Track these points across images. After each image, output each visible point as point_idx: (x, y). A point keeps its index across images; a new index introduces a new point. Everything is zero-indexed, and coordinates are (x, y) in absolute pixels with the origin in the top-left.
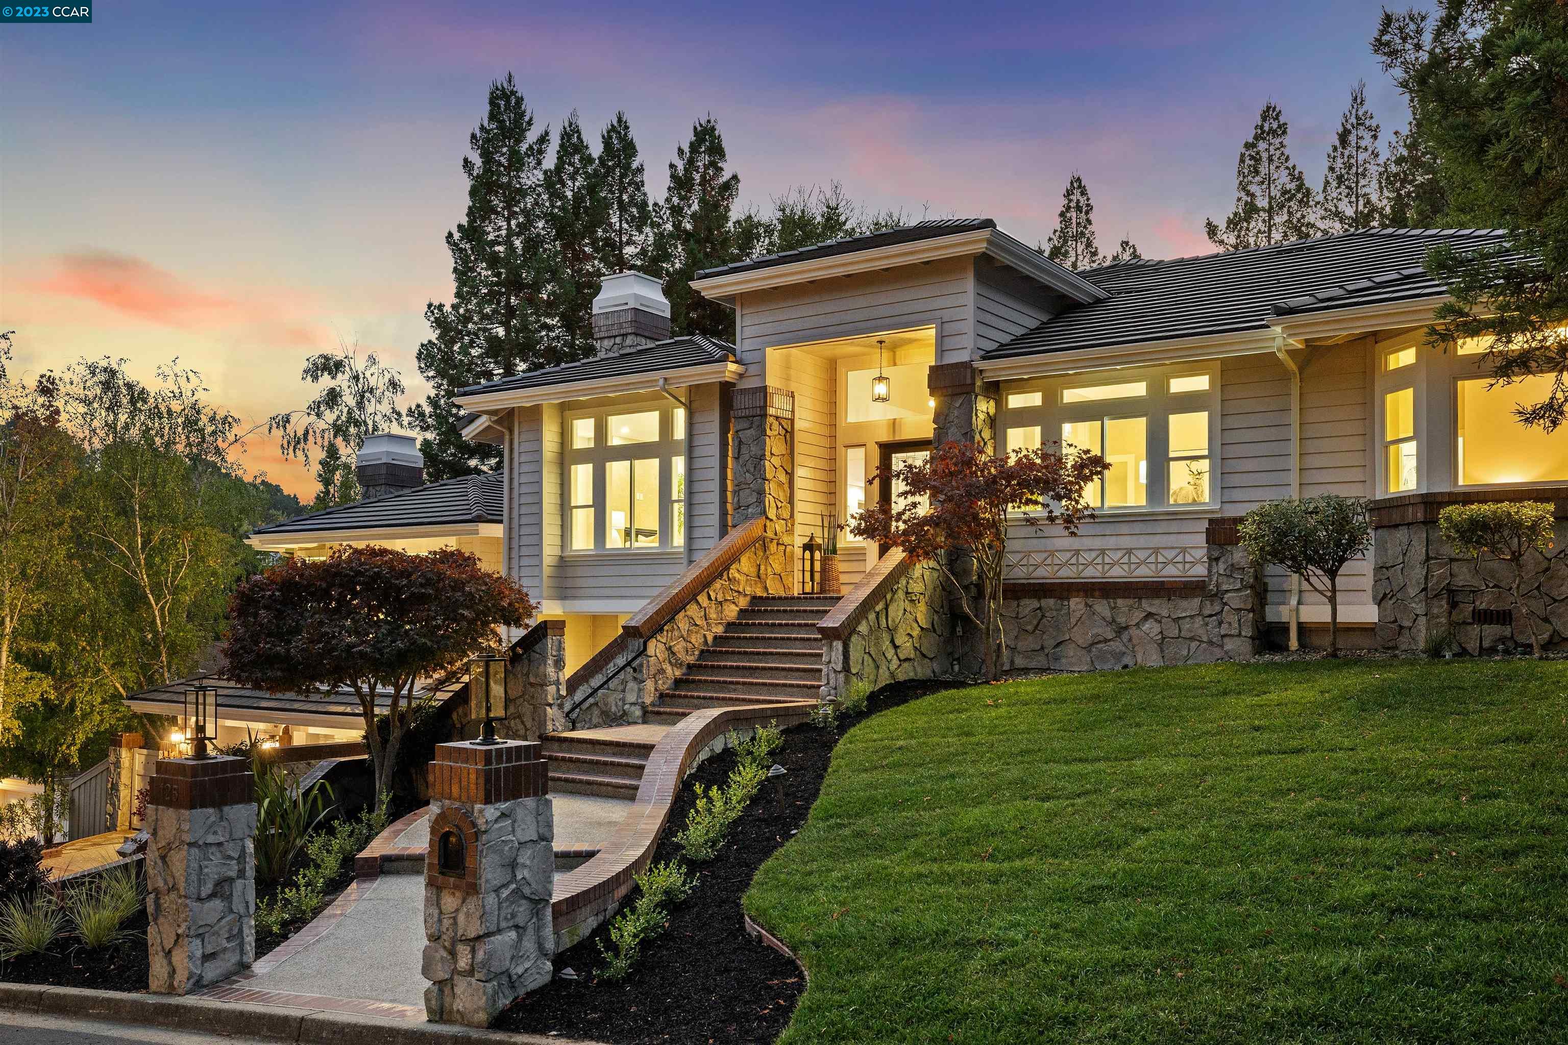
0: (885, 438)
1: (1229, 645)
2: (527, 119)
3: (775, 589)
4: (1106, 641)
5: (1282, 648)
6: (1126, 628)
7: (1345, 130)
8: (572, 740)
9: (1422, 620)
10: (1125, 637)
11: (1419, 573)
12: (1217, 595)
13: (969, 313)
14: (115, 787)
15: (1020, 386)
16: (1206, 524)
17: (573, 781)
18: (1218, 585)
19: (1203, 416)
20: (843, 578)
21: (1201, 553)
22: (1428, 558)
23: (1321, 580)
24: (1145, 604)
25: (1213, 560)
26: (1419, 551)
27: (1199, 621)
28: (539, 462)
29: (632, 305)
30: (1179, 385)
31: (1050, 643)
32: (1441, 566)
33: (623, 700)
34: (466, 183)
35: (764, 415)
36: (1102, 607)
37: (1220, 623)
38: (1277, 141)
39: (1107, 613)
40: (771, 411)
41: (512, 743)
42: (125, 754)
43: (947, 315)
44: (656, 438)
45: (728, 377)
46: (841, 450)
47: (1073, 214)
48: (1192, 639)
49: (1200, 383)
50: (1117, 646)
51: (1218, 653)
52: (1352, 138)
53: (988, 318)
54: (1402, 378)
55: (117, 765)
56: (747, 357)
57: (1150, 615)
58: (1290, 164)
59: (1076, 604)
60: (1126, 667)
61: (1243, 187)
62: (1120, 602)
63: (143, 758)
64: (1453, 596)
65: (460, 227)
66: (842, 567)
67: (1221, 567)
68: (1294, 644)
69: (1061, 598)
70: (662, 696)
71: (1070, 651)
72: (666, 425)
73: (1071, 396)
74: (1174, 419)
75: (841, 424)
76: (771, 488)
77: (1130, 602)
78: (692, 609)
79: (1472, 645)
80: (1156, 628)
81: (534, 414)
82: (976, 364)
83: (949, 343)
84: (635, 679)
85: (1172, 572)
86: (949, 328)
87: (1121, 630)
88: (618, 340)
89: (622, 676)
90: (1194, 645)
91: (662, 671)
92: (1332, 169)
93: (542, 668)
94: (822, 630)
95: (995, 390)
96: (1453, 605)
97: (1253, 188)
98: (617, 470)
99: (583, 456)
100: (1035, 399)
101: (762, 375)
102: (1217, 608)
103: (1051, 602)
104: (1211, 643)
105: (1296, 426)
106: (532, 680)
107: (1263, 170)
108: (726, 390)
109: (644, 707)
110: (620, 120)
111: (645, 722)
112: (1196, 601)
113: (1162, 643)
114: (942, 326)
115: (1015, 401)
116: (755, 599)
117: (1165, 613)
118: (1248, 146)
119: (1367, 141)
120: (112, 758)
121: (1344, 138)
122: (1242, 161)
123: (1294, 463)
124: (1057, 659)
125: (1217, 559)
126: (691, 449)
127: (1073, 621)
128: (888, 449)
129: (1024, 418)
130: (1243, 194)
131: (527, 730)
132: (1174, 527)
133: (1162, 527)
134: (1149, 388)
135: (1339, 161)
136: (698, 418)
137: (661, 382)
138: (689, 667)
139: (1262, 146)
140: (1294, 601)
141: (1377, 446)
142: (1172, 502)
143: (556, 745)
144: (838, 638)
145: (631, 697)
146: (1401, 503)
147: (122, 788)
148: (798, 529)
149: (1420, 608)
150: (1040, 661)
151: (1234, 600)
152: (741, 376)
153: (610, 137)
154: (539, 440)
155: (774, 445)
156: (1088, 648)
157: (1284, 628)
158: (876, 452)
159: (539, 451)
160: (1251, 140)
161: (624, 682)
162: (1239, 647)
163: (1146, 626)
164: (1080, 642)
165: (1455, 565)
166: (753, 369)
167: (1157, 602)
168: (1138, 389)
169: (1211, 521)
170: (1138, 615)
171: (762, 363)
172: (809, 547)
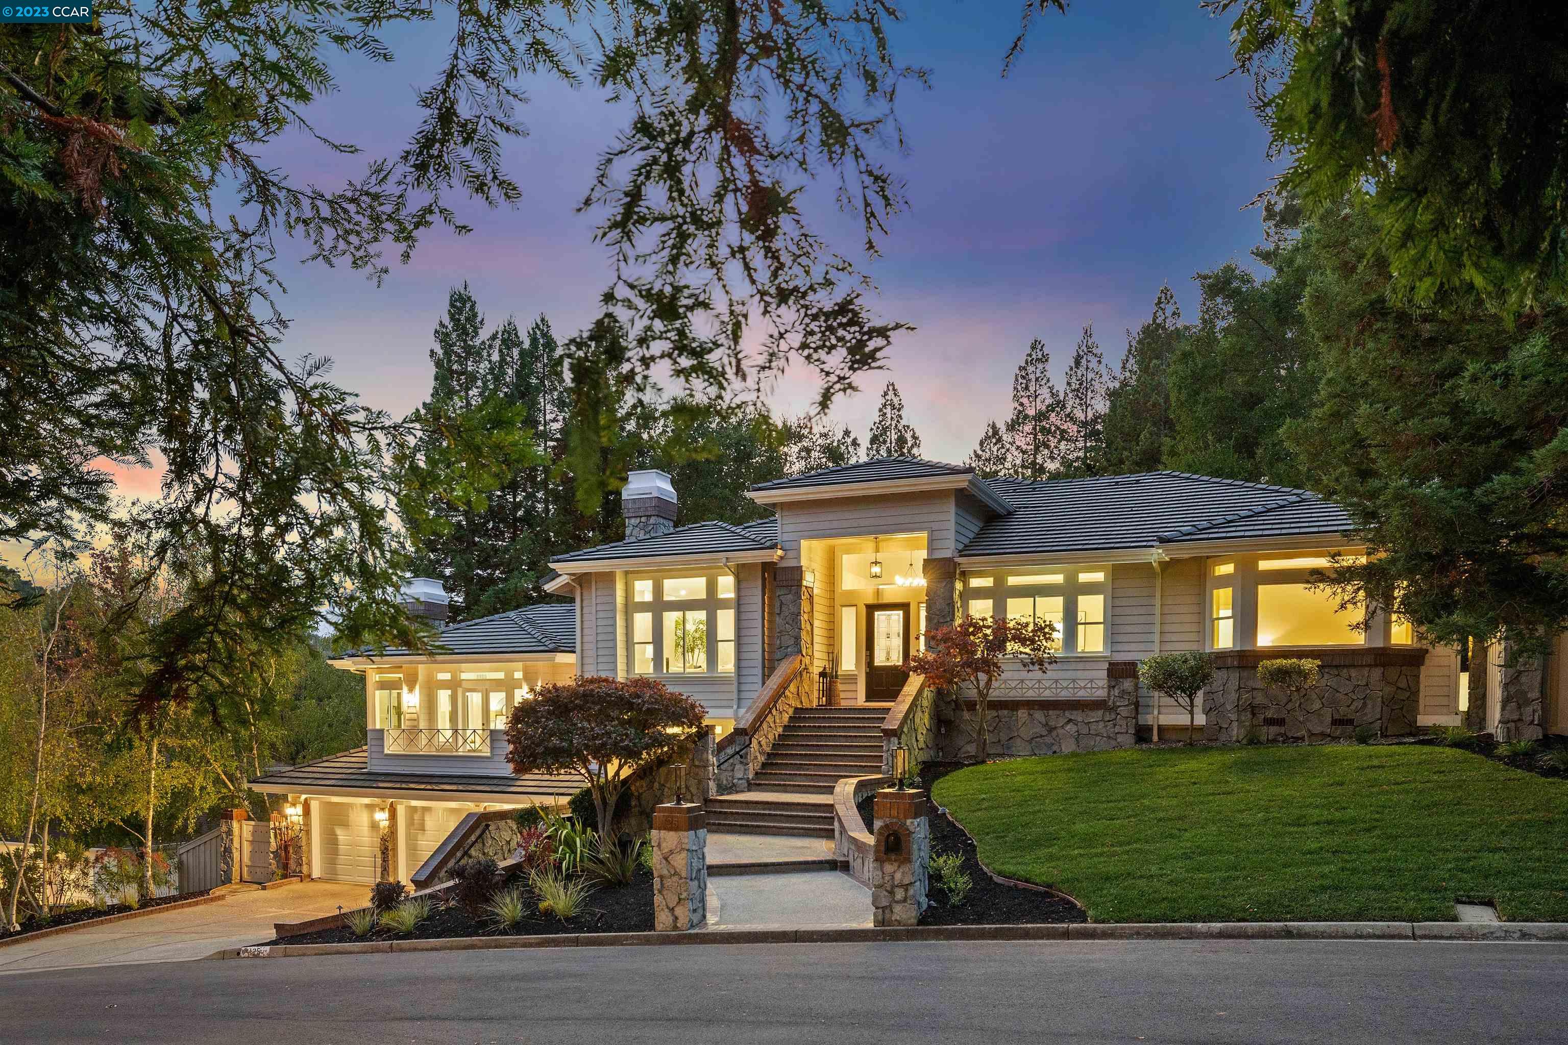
0: (871, 601)
1: (1120, 738)
2: (479, 319)
3: (806, 705)
4: (1041, 736)
5: (1148, 740)
6: (1056, 728)
7: (1079, 355)
8: (721, 801)
9: (1235, 724)
10: (1054, 734)
11: (1234, 696)
12: (1114, 709)
13: (951, 525)
14: (228, 851)
15: (980, 574)
16: (1106, 666)
17: (746, 826)
18: (1114, 702)
19: (1101, 598)
20: (842, 695)
21: (1104, 683)
22: (1240, 688)
23: (1184, 700)
24: (1067, 714)
25: (1111, 687)
26: (1233, 684)
27: (1101, 724)
28: (614, 610)
29: (655, 494)
30: (1084, 577)
31: (1004, 737)
32: (1248, 692)
33: (733, 778)
34: (432, 370)
35: (800, 586)
36: (1039, 715)
37: (1115, 725)
38: (1040, 366)
39: (1043, 720)
40: (804, 583)
41: (689, 805)
42: (235, 825)
43: (935, 526)
44: (703, 596)
45: (775, 559)
46: (837, 607)
47: (888, 410)
48: (1097, 735)
49: (1099, 577)
50: (1048, 740)
51: (1113, 743)
52: (1084, 361)
53: (963, 530)
54: (1224, 581)
55: (230, 832)
56: (787, 545)
57: (1070, 721)
58: (1050, 384)
59: (1022, 714)
60: (1055, 752)
61: (1016, 398)
62: (1051, 712)
63: (251, 828)
64: (1254, 710)
65: (424, 404)
66: (840, 687)
67: (1116, 692)
68: (1155, 738)
69: (1013, 710)
70: (757, 773)
71: (1018, 741)
72: (712, 587)
73: (1012, 581)
74: (1081, 598)
75: (838, 591)
76: (804, 635)
77: (1058, 712)
78: (770, 719)
79: (1263, 738)
80: (1075, 728)
81: (608, 578)
82: (956, 560)
83: (937, 544)
84: (741, 763)
85: (1082, 694)
86: (937, 535)
87: (1051, 730)
88: (643, 519)
89: (731, 761)
90: (1098, 738)
91: (756, 758)
92: (1069, 384)
93: (705, 756)
94: (884, 731)
95: (965, 575)
96: (1254, 714)
97: (1025, 401)
98: (671, 618)
99: (643, 607)
100: (988, 582)
101: (798, 558)
102: (1113, 716)
103: (1006, 712)
104: (1109, 737)
105: (1158, 606)
106: (697, 763)
107: (1032, 389)
108: (768, 568)
109: (748, 780)
110: (543, 320)
111: (749, 790)
112: (1100, 713)
113: (1078, 738)
114: (932, 532)
115: (975, 582)
116: (796, 709)
117: (1080, 719)
118: (1021, 368)
119: (1093, 364)
120: (224, 828)
121: (1078, 363)
122: (1017, 380)
123: (1157, 628)
124: (1008, 748)
125: (1114, 687)
126: (739, 605)
127: (1020, 724)
128: (871, 609)
129: (980, 593)
130: (1016, 405)
131: (692, 795)
132: (1081, 666)
133: (1073, 666)
134: (1066, 579)
135: (1074, 380)
136: (743, 585)
137: (724, 560)
138: (768, 754)
139: (1031, 369)
140: (1156, 712)
141: (1207, 622)
142: (1079, 650)
143: (718, 804)
144: (895, 735)
145: (739, 775)
146: (1222, 656)
147: (234, 851)
148: (816, 662)
149: (1233, 717)
150: (999, 750)
151: (1124, 712)
152: (782, 558)
153: (535, 333)
154: (613, 595)
155: (805, 606)
156: (1030, 741)
157: (1149, 729)
158: (864, 611)
159: (614, 603)
160: (1023, 365)
161: (733, 765)
162: (1127, 739)
163: (1068, 727)
164: (1025, 738)
165: (1255, 692)
166: (791, 554)
167: (1075, 712)
168: (1058, 579)
169: (1110, 664)
170: (1062, 721)
171: (798, 550)
172: (823, 674)
